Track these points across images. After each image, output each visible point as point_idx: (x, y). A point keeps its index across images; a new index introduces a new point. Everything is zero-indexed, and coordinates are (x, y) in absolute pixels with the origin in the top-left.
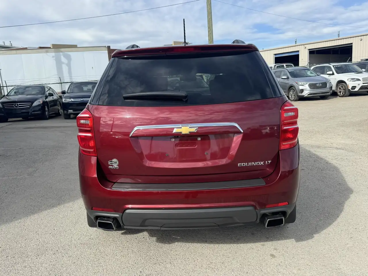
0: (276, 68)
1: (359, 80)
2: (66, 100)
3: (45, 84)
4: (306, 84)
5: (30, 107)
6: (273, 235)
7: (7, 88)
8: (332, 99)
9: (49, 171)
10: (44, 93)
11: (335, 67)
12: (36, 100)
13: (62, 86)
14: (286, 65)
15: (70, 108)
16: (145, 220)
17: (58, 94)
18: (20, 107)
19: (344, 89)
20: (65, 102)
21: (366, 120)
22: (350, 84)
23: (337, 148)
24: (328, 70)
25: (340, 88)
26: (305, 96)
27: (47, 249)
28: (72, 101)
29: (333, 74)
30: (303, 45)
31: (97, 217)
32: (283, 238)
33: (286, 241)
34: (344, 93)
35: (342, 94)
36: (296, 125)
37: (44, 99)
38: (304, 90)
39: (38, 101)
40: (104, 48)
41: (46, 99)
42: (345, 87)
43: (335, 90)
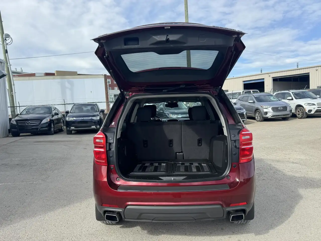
0: (244, 94)
1: (314, 104)
2: (70, 119)
3: (51, 105)
4: (270, 107)
5: (39, 124)
6: (237, 230)
7: (20, 108)
8: (292, 120)
9: (58, 178)
10: (51, 113)
11: (293, 93)
12: (44, 118)
13: (65, 107)
14: (253, 91)
15: (72, 126)
16: (141, 214)
17: (62, 113)
18: (31, 124)
19: (302, 112)
20: (68, 120)
21: (320, 139)
22: (307, 108)
23: (293, 163)
24: (288, 96)
25: (299, 112)
26: (269, 118)
27: (63, 237)
28: (74, 120)
29: (292, 99)
30: (268, 74)
31: (105, 212)
32: (246, 233)
33: (247, 234)
34: (302, 116)
35: (300, 116)
36: (251, 145)
37: (51, 118)
38: (268, 112)
39: (46, 119)
40: (102, 76)
41: (52, 117)
42: (302, 110)
43: (294, 113)
